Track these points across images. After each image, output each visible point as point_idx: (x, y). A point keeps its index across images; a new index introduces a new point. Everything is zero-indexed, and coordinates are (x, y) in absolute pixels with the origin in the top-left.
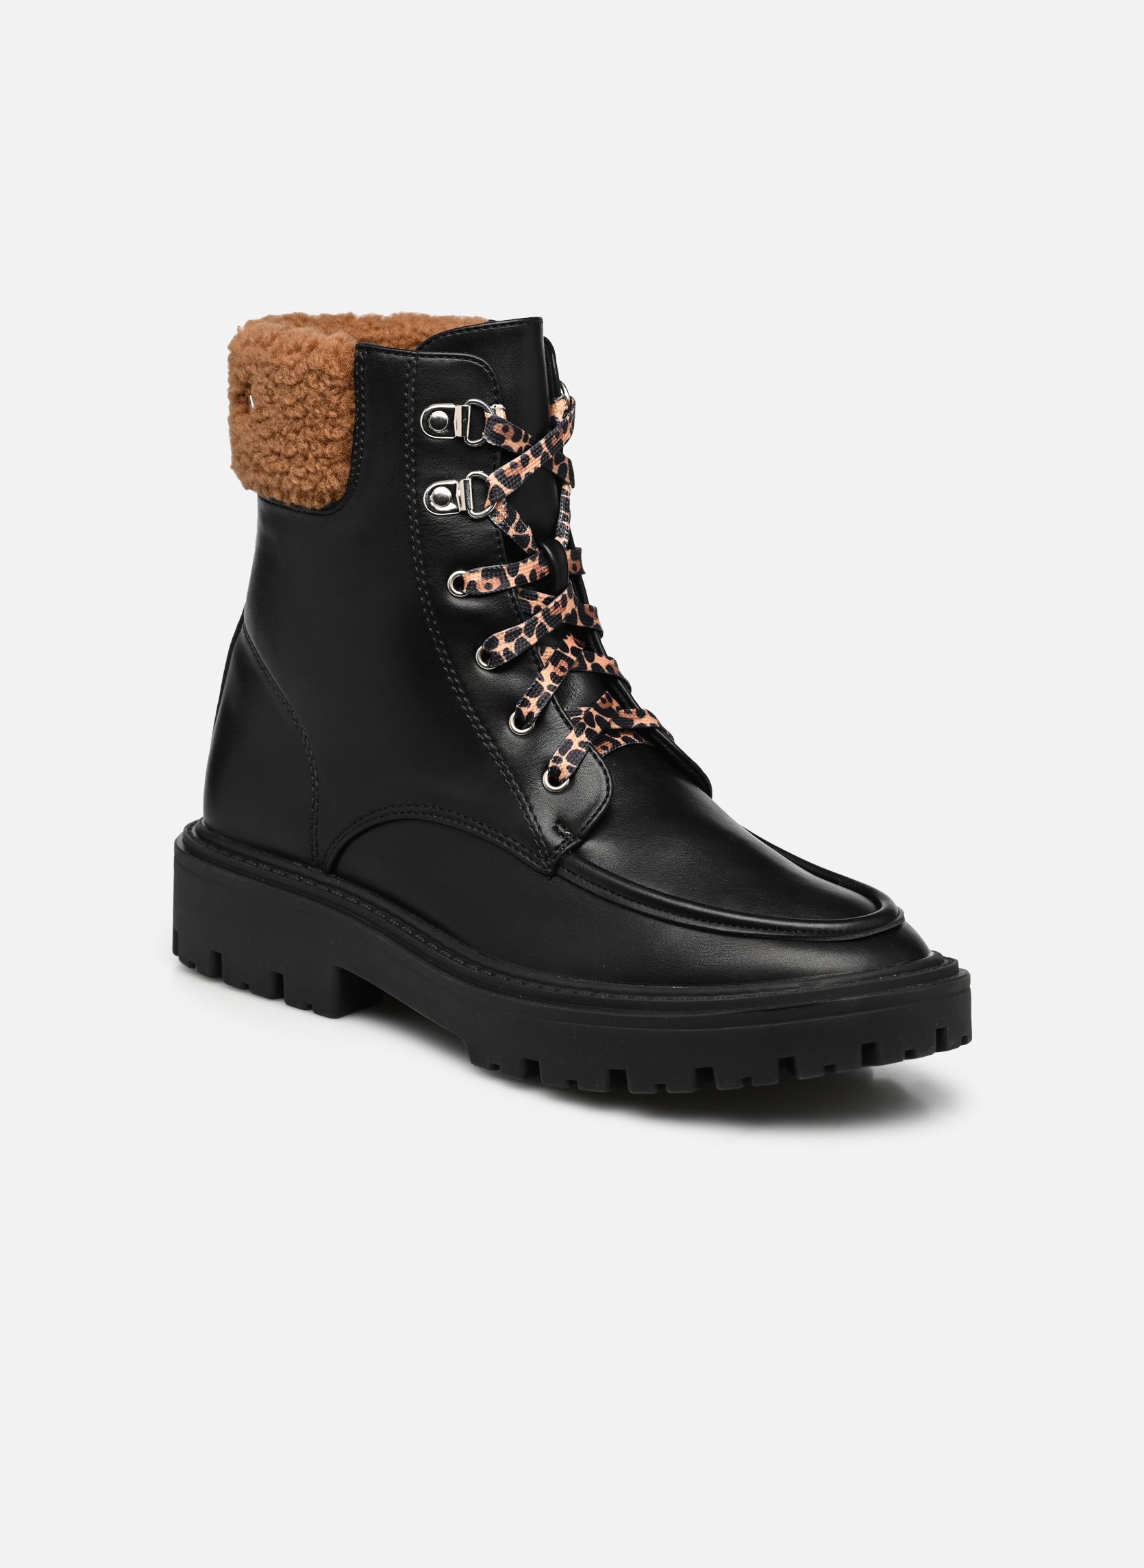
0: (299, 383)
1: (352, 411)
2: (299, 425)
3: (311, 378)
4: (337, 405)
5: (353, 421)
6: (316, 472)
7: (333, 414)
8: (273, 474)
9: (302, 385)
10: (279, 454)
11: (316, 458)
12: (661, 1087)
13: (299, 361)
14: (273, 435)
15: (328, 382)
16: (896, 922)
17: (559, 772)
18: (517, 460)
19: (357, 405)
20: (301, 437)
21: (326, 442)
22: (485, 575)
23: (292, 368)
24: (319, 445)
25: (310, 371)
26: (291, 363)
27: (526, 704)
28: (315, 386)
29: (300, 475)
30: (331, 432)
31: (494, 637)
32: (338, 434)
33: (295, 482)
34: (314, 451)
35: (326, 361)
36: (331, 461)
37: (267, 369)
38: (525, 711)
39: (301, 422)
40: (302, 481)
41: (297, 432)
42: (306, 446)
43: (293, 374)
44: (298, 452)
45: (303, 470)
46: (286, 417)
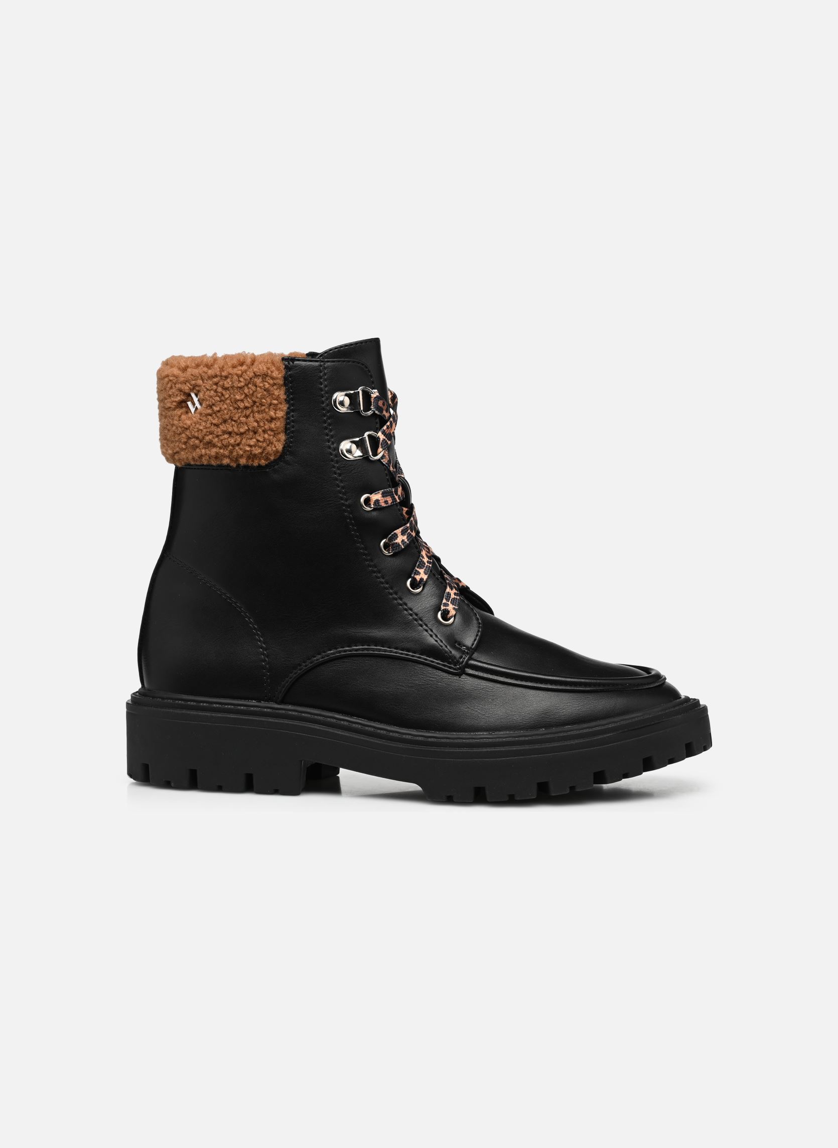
0: (247, 385)
1: (286, 400)
2: (248, 412)
3: (258, 381)
4: (278, 395)
5: (287, 406)
6: (265, 440)
7: (275, 402)
8: (225, 447)
9: (250, 386)
10: (230, 433)
11: (264, 431)
12: (572, 788)
13: (246, 371)
14: (225, 421)
15: (271, 382)
16: (661, 681)
17: (448, 612)
18: (388, 424)
19: (288, 396)
20: (251, 419)
21: (272, 419)
22: (384, 495)
23: (239, 376)
24: (267, 422)
25: (256, 376)
26: (240, 372)
27: (419, 573)
28: (261, 385)
29: (252, 443)
30: (275, 414)
31: (395, 533)
32: (280, 414)
33: (248, 449)
34: (262, 427)
35: (268, 369)
36: (275, 433)
37: (215, 380)
38: (418, 578)
39: (250, 410)
40: (253, 448)
41: (247, 417)
42: (256, 424)
43: (241, 379)
44: (249, 430)
45: (254, 440)
46: (238, 408)
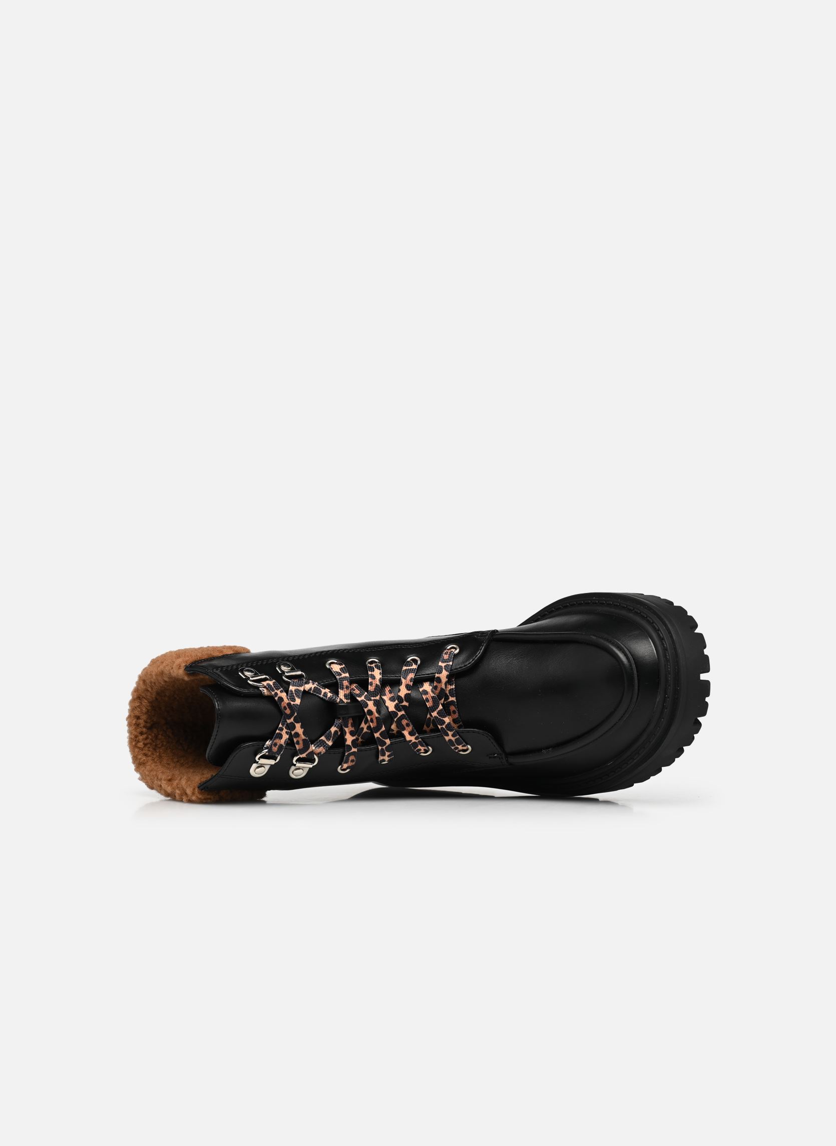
18: (295, 740)
